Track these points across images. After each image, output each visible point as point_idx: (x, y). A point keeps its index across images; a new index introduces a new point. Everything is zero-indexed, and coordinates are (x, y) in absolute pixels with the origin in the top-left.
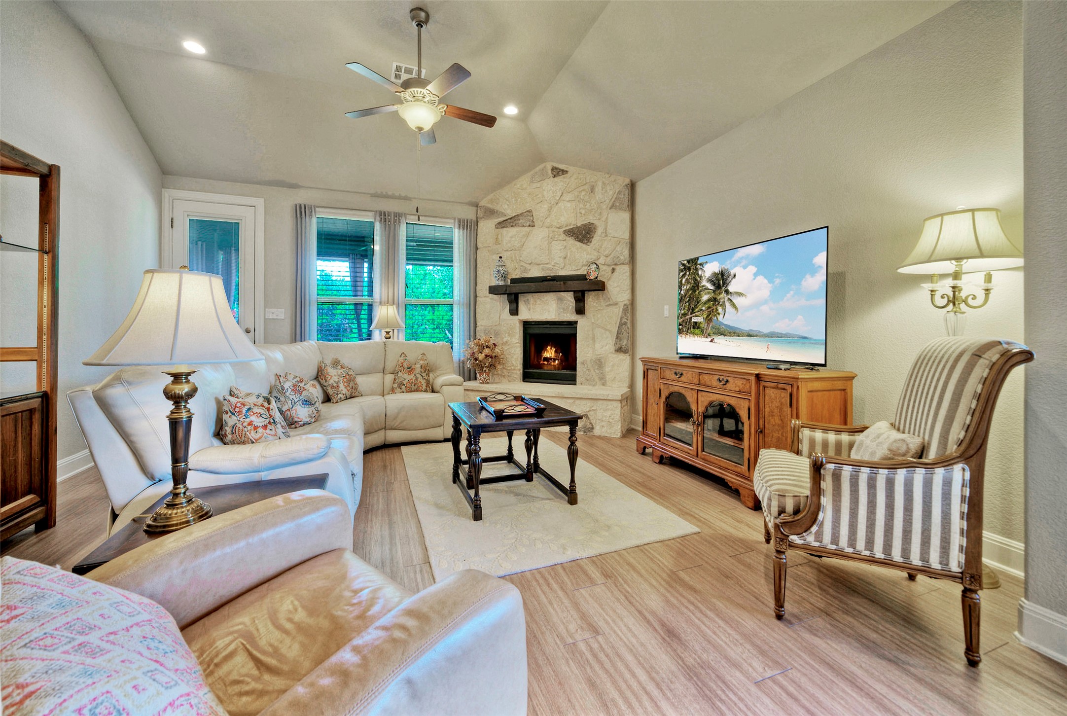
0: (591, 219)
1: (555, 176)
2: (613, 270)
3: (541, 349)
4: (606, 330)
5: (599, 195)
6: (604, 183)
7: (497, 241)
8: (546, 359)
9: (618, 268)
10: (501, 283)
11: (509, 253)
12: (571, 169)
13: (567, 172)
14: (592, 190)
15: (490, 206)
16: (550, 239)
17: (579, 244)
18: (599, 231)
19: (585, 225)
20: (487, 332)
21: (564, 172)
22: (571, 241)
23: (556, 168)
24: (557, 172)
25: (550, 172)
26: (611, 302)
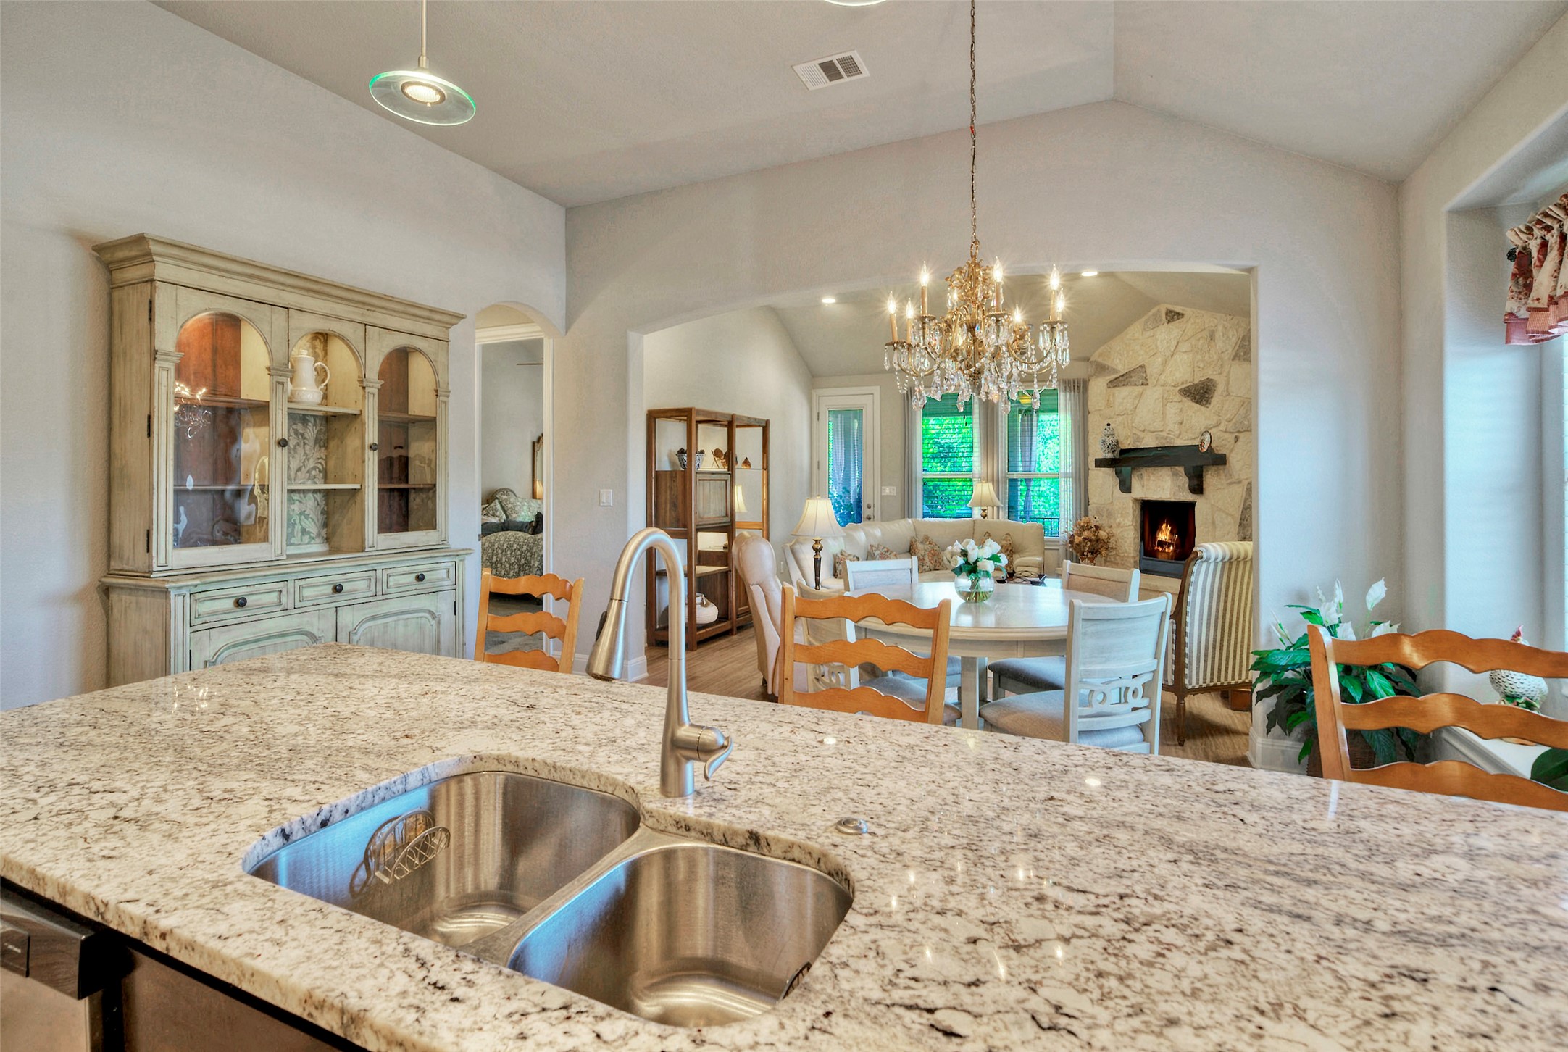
0: (1209, 373)
1: (1169, 322)
2: (1237, 439)
3: (1155, 529)
4: (1227, 514)
5: (1219, 344)
6: (1225, 328)
7: (1109, 404)
8: (1161, 544)
9: (1241, 436)
10: (1109, 456)
11: (1121, 418)
12: (1188, 311)
13: (1183, 315)
14: (1212, 337)
15: (1100, 360)
16: (1165, 401)
17: (1197, 406)
18: (1220, 388)
19: (1202, 382)
20: (1099, 512)
21: (1180, 315)
22: (1188, 403)
23: (1171, 312)
24: (1173, 316)
25: (1164, 316)
26: (1233, 480)
